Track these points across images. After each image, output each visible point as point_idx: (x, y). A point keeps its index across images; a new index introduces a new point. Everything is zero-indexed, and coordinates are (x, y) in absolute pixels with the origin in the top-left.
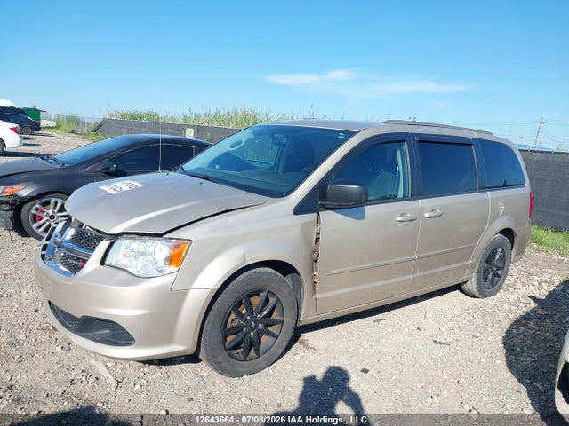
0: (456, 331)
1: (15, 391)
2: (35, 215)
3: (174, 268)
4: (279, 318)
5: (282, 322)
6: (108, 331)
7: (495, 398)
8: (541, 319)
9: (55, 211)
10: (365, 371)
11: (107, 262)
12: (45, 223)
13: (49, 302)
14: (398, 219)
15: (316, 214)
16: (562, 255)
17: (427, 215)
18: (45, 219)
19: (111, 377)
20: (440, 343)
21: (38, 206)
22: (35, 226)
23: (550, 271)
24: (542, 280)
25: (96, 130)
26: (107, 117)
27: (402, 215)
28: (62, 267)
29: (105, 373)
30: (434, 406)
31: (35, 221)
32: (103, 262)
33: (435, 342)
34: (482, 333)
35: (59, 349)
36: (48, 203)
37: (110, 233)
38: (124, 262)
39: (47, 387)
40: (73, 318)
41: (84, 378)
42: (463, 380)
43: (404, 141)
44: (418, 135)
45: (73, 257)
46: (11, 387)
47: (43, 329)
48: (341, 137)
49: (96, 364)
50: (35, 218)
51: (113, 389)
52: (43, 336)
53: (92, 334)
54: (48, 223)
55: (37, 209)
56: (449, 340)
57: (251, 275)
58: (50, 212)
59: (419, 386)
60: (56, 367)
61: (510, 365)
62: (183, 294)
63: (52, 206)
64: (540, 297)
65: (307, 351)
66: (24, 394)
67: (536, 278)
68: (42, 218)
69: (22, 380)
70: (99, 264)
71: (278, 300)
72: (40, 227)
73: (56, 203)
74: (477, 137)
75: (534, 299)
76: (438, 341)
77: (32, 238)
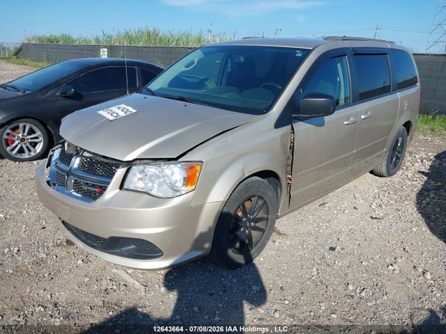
0: (383, 206)
1: (61, 308)
2: (7, 140)
3: (190, 188)
4: (265, 216)
5: (267, 219)
6: (134, 246)
7: (435, 259)
8: (436, 189)
9: (25, 134)
10: (332, 249)
11: (125, 187)
12: (17, 146)
13: (63, 222)
14: (346, 123)
15: (290, 126)
16: (425, 135)
17: (363, 117)
18: (17, 142)
19: (136, 283)
20: (376, 218)
21: (8, 131)
22: (8, 149)
23: (423, 149)
24: (421, 157)
25: (16, 54)
26: (26, 42)
27: (347, 120)
28: (74, 193)
29: (130, 280)
30: (396, 272)
31: (8, 145)
32: (121, 187)
33: (372, 218)
34: (402, 206)
35: (80, 262)
36: (18, 127)
37: (125, 160)
38: (140, 185)
39: (87, 300)
40: (97, 238)
41: (115, 287)
42: (407, 247)
43: (345, 55)
44: (354, 49)
45: (87, 184)
46: (55, 305)
47: (58, 245)
48: (299, 55)
49: (118, 272)
50: (8, 143)
51: (143, 293)
52: (61, 252)
53: (119, 251)
54: (19, 146)
55: (8, 134)
56: (381, 215)
57: (247, 185)
58: (20, 135)
59: (378, 257)
60: (86, 280)
61: (432, 230)
62: (200, 208)
63: (21, 130)
64: (427, 171)
65: (281, 238)
66: (69, 309)
67: (417, 156)
68: (13, 142)
69: (62, 296)
70: (118, 190)
71: (265, 202)
72: (13, 150)
73: (25, 127)
74: (389, 47)
75: (423, 173)
76: (374, 216)
77: (6, 160)
